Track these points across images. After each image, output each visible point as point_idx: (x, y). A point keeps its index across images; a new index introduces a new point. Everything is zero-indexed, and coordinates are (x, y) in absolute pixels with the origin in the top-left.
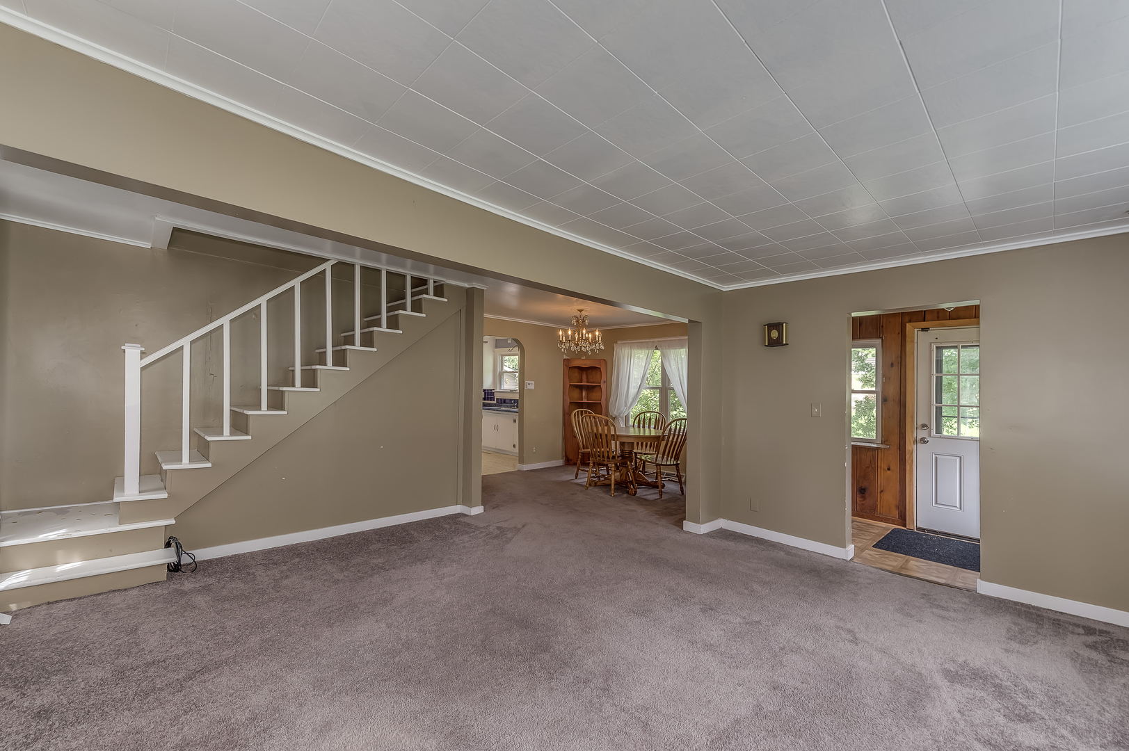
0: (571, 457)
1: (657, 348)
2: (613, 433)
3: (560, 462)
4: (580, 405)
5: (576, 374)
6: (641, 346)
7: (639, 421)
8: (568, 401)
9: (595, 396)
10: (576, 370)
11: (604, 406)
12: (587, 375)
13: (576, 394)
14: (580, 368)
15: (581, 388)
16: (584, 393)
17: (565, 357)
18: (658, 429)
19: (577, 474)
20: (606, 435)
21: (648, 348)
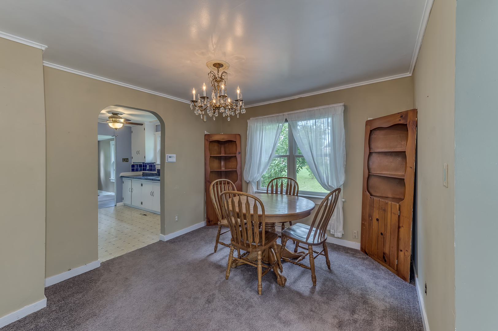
0: (211, 219)
1: (286, 121)
2: (260, 212)
3: (202, 224)
4: (220, 174)
5: (216, 147)
6: (271, 121)
7: (272, 187)
8: (209, 170)
9: (231, 165)
10: (216, 144)
11: (239, 173)
12: (225, 148)
13: (215, 164)
14: (218, 142)
15: (220, 158)
16: (222, 163)
17: (206, 133)
18: (290, 194)
19: (216, 247)
20: (252, 215)
21: (278, 121)
